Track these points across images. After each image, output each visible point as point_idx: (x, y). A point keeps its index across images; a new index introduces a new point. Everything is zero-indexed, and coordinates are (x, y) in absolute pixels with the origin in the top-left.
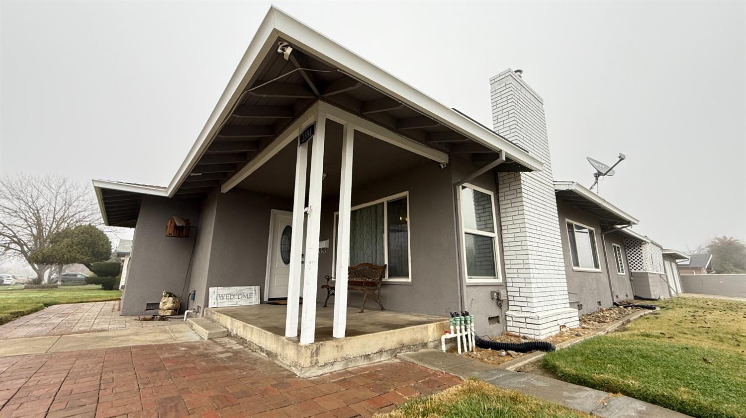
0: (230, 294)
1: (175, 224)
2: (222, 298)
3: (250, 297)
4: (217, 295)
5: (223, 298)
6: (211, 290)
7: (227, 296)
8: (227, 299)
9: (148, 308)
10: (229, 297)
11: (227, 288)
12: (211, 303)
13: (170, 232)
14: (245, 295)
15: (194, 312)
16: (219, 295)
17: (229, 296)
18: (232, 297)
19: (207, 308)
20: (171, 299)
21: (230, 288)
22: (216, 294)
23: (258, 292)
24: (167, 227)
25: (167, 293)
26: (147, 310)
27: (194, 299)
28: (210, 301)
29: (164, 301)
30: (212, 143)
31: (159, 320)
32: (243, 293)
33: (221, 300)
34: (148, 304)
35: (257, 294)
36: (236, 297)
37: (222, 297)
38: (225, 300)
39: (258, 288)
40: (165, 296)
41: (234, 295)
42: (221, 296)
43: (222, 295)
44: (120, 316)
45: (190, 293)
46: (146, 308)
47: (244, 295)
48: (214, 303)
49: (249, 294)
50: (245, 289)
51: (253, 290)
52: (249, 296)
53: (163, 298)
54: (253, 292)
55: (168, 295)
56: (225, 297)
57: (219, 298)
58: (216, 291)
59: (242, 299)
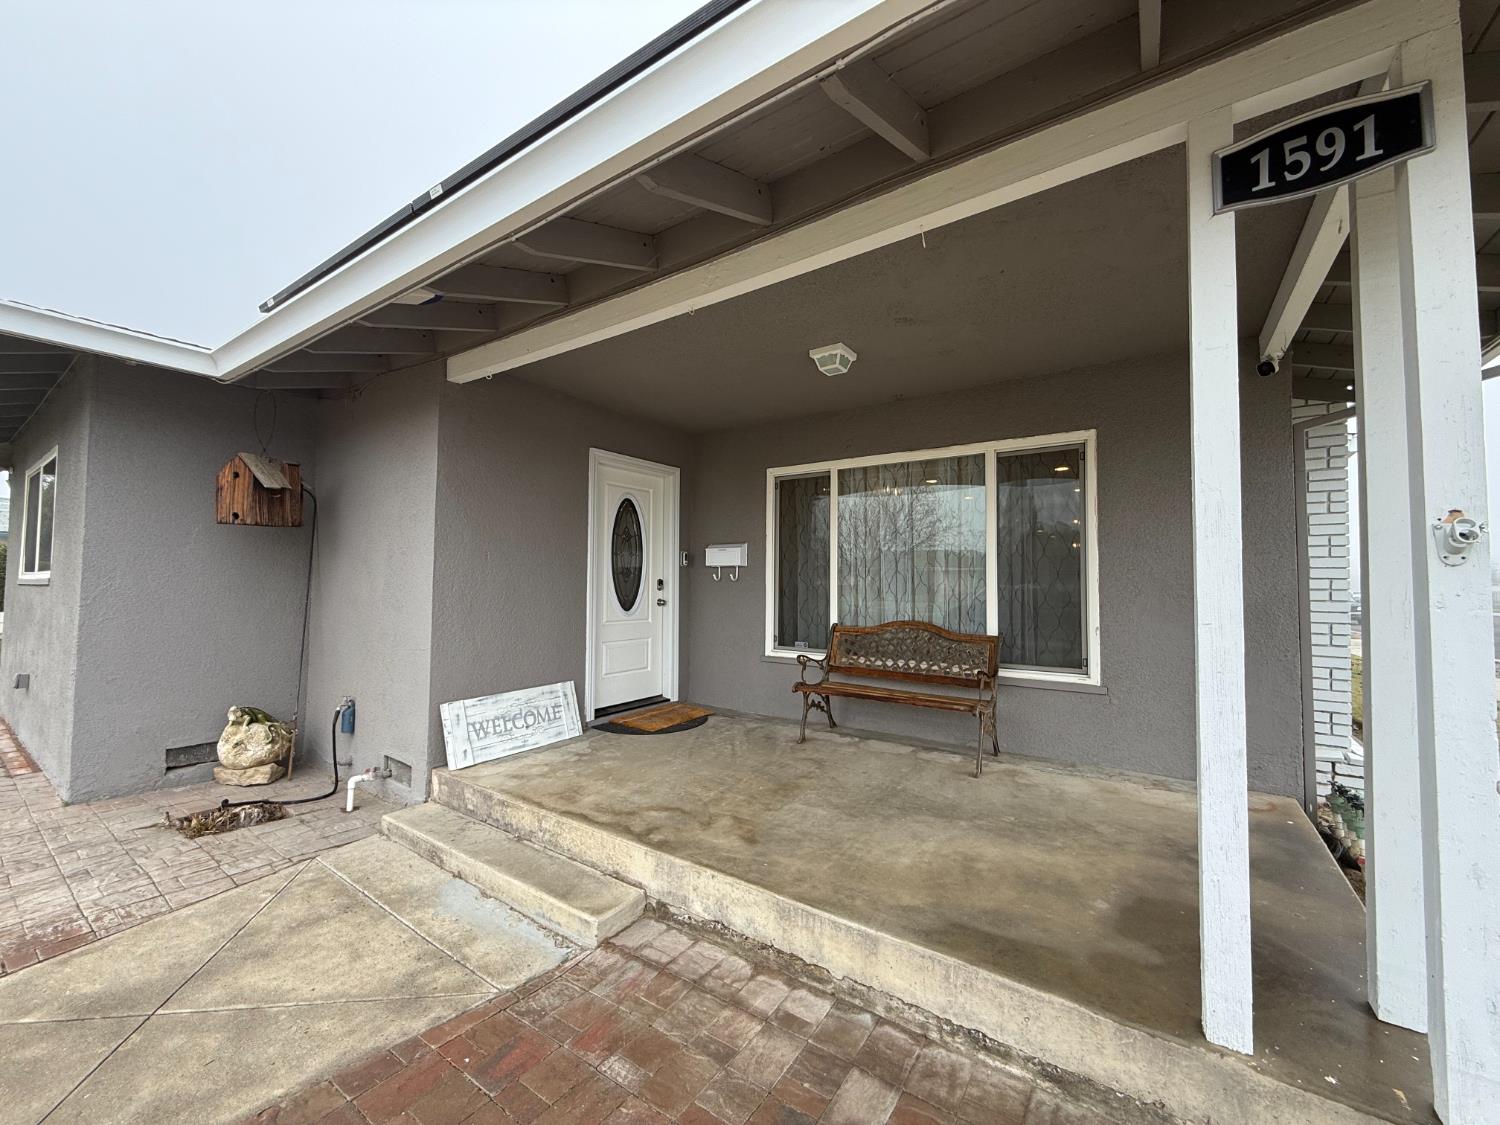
0: (503, 718)
1: (257, 483)
2: (482, 734)
3: (555, 718)
4: (468, 724)
5: (486, 733)
6: (447, 711)
7: (494, 727)
8: (495, 733)
9: (171, 765)
10: (502, 727)
11: (491, 700)
12: (455, 755)
13: (237, 509)
14: (543, 712)
15: (376, 777)
16: (473, 725)
17: (501, 722)
18: (510, 725)
19: (444, 773)
20: (260, 730)
21: (500, 697)
22: (463, 723)
23: (573, 699)
24: (219, 489)
25: (244, 712)
26: (169, 769)
27: (352, 731)
28: (449, 750)
29: (237, 738)
30: (686, 152)
31: (259, 822)
32: (536, 708)
33: (479, 739)
34: (167, 750)
35: (571, 706)
36: (520, 723)
37: (479, 729)
38: (492, 739)
39: (570, 686)
40: (237, 723)
41: (513, 720)
42: (478, 726)
43: (481, 724)
44: (67, 804)
45: (338, 712)
46: (165, 765)
47: (539, 714)
48: (465, 751)
49: (551, 710)
50: (539, 696)
51: (561, 694)
52: (552, 716)
53: (229, 729)
54: (561, 700)
55: (247, 718)
56: (491, 730)
57: (473, 735)
58: (462, 713)
59: (536, 726)
